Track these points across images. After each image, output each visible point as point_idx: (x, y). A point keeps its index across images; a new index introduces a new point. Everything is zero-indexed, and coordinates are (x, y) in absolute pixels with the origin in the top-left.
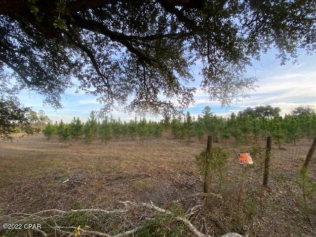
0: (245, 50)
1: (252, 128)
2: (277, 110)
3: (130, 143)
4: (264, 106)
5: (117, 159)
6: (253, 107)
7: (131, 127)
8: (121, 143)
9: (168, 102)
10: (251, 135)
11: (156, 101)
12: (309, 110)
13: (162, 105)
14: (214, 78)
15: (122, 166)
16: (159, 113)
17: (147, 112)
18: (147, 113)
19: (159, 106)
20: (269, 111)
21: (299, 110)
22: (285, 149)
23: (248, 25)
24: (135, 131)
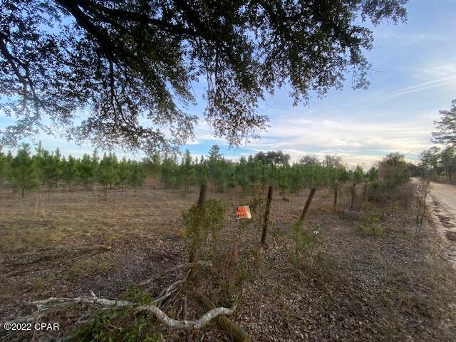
0: (259, 78)
1: (261, 176)
2: (287, 157)
3: (80, 195)
4: (276, 151)
5: (45, 225)
6: (265, 152)
7: (84, 168)
8: (60, 195)
9: (154, 130)
10: (259, 184)
11: (133, 127)
12: (315, 159)
13: (145, 134)
14: (222, 107)
15: (53, 236)
16: (138, 146)
17: (117, 143)
18: (115, 145)
19: (140, 134)
20: (279, 157)
21: (307, 158)
22: (288, 200)
23: (265, 46)
24: (91, 175)
